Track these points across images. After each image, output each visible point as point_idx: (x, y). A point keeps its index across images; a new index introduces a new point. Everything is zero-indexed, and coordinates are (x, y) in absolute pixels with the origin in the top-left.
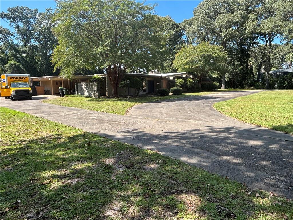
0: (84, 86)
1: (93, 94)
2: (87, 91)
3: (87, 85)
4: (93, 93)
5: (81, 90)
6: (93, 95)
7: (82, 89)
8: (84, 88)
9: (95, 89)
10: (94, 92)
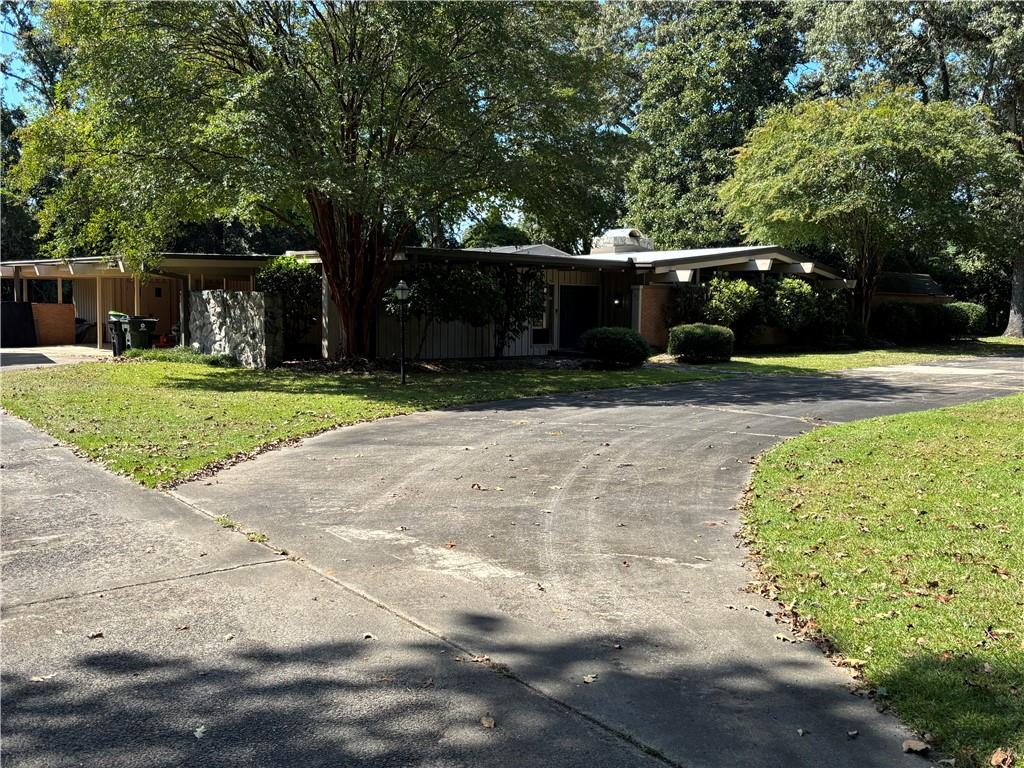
0: (214, 308)
1: (247, 349)
2: (223, 334)
3: (223, 303)
4: (247, 343)
5: (201, 328)
6: (247, 356)
7: (206, 325)
8: (213, 319)
9: (257, 325)
10: (253, 337)
